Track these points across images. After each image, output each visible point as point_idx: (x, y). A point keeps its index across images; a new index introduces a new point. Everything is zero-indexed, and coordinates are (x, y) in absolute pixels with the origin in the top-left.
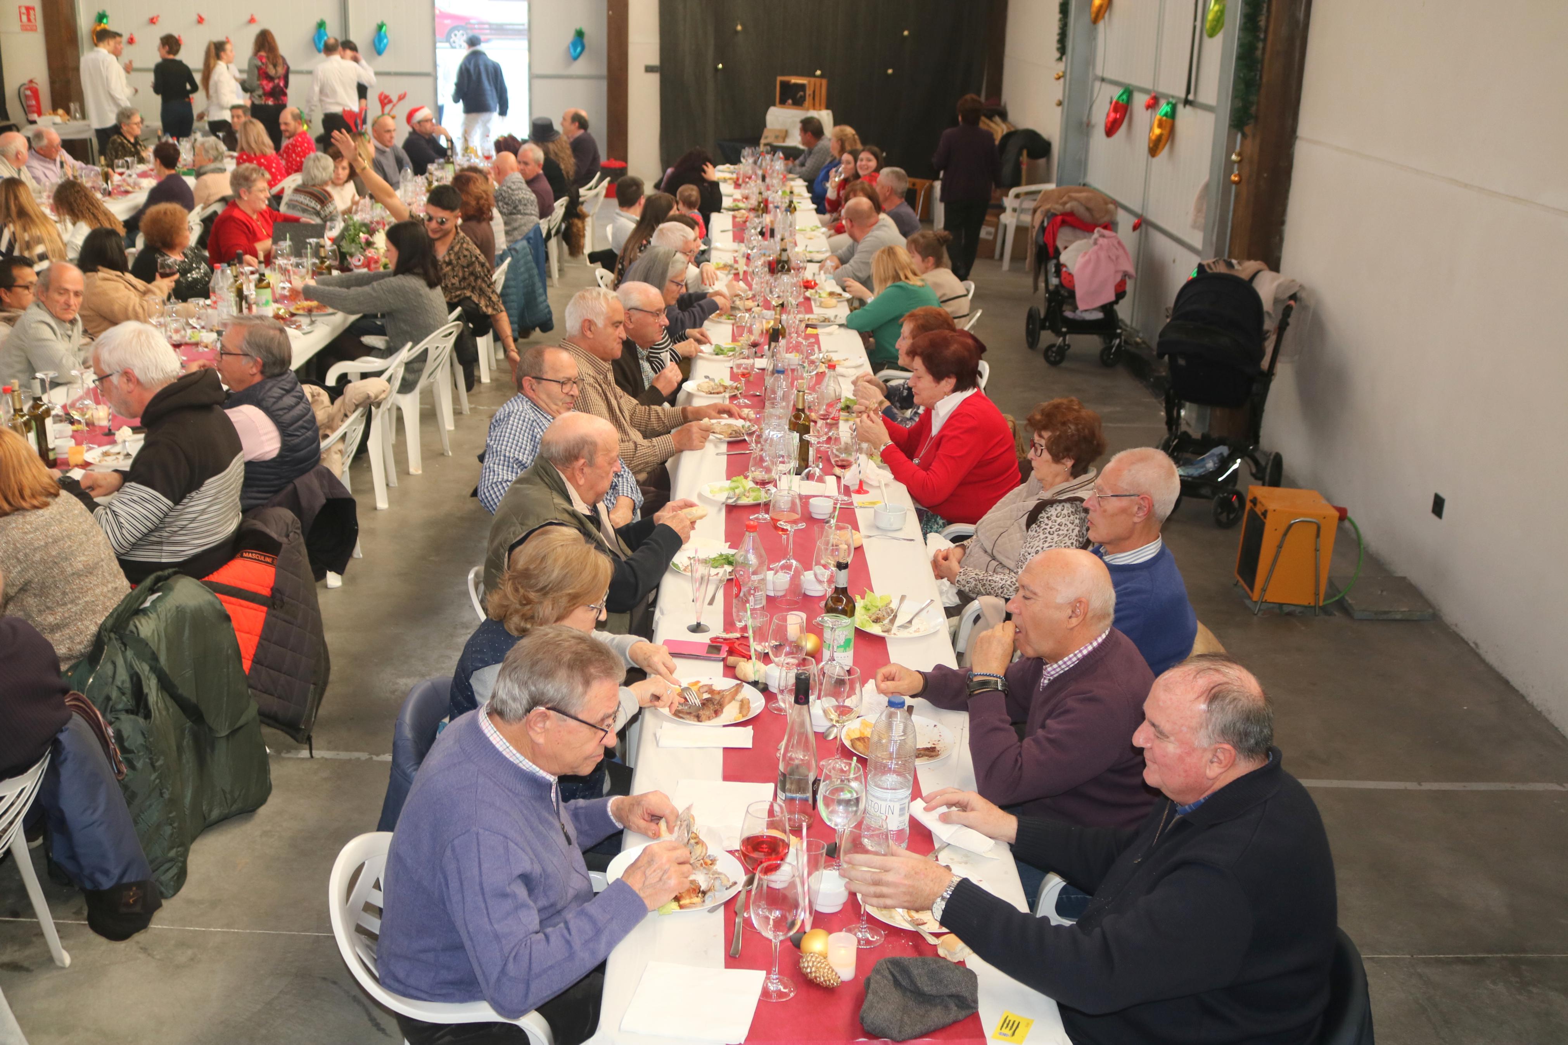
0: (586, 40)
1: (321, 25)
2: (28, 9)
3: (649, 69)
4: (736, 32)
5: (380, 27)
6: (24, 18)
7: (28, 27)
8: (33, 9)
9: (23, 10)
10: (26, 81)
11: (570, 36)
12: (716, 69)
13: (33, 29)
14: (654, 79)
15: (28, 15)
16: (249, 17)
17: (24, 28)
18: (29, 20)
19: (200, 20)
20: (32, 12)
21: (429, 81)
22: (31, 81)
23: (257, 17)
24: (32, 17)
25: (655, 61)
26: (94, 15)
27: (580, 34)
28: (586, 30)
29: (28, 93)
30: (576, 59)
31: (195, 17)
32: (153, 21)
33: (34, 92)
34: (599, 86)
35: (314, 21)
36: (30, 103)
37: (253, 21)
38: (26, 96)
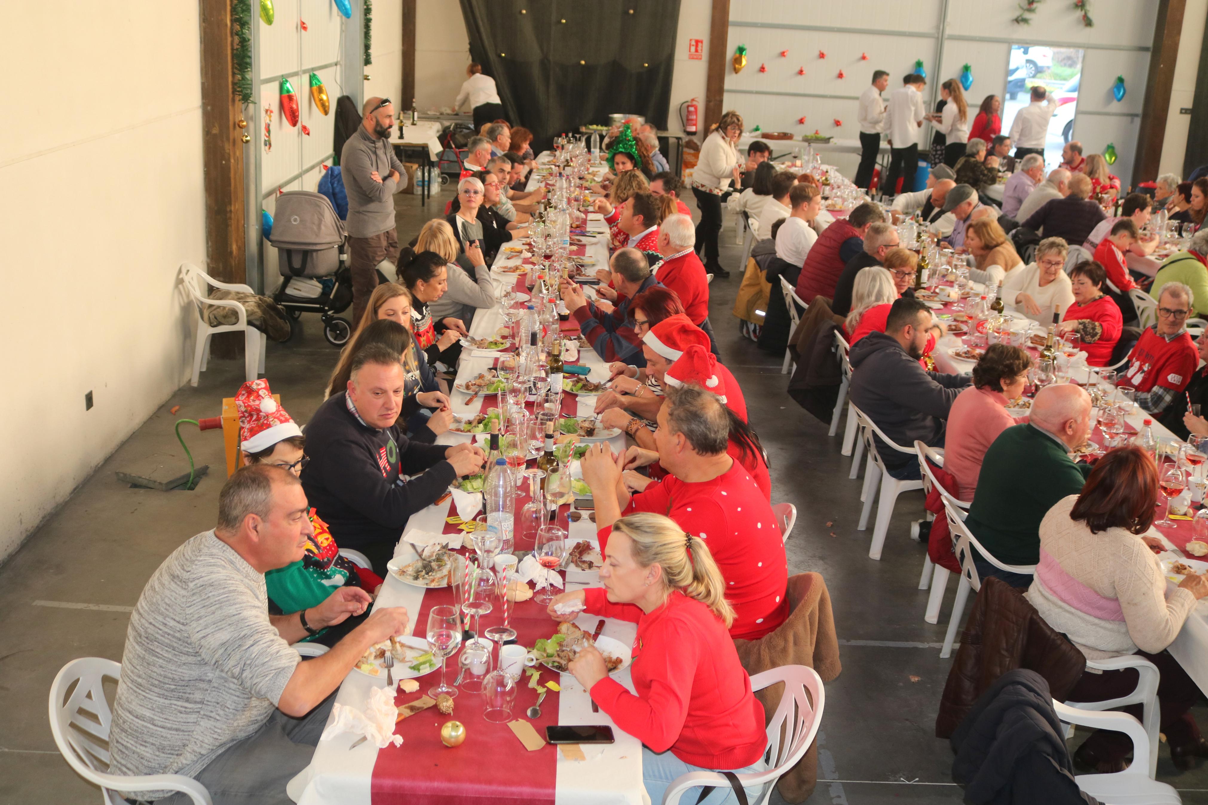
0: (1126, 84)
1: (919, 64)
2: (697, 42)
3: (1184, 111)
5: (966, 68)
6: (693, 49)
7: (695, 56)
8: (702, 42)
9: (693, 43)
10: (689, 99)
11: (1111, 82)
13: (699, 59)
14: (1187, 118)
15: (697, 46)
16: (861, 55)
17: (692, 57)
18: (697, 51)
19: (822, 55)
20: (700, 44)
22: (693, 100)
23: (866, 55)
24: (699, 48)
25: (1189, 105)
26: (736, 47)
27: (1121, 80)
28: (1124, 77)
29: (692, 109)
30: (1119, 100)
31: (818, 53)
32: (783, 54)
33: (696, 108)
34: (1132, 122)
35: (914, 61)
36: (690, 117)
37: (864, 58)
38: (689, 112)
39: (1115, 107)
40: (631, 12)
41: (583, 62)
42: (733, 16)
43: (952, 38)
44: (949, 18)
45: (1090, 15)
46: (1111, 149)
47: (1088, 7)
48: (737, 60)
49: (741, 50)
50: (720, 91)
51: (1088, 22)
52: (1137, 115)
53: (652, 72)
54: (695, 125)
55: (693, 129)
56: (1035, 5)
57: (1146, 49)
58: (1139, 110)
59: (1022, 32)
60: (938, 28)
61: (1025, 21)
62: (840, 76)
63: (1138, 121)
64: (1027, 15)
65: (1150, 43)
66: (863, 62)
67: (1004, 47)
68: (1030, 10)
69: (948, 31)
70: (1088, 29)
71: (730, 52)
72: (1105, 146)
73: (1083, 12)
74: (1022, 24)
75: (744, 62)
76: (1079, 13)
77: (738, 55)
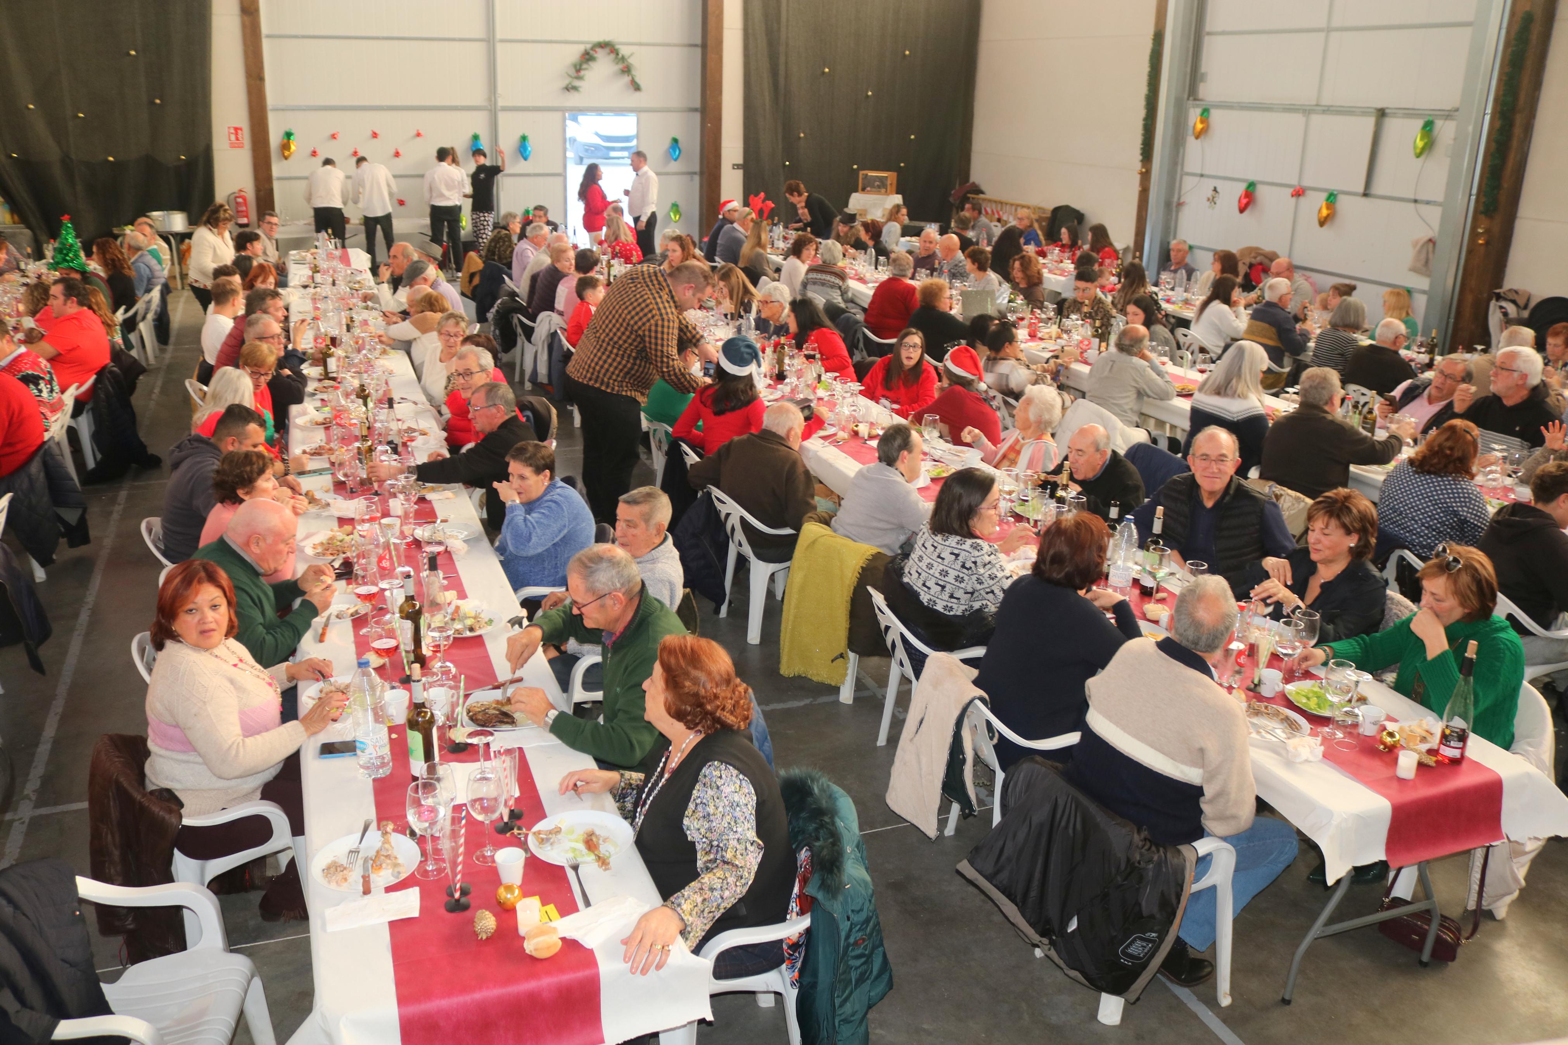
0: (680, 145)
1: (476, 138)
2: (236, 129)
3: (736, 166)
4: (800, 138)
5: (524, 138)
6: (233, 137)
7: (236, 145)
8: (241, 129)
9: (232, 131)
10: (236, 190)
11: (667, 143)
12: (784, 165)
13: (241, 146)
14: (740, 173)
15: (236, 134)
16: (415, 132)
17: (233, 146)
18: (237, 139)
19: (375, 135)
20: (239, 132)
21: (559, 180)
22: (241, 191)
23: (420, 132)
24: (240, 136)
25: (740, 161)
26: (281, 132)
27: (675, 141)
29: (240, 200)
30: (676, 160)
31: (370, 133)
32: (333, 137)
33: (244, 199)
34: (692, 180)
35: (470, 135)
36: (240, 209)
37: (419, 135)
38: (237, 203)
39: (674, 166)
40: (158, 101)
41: (111, 159)
42: (271, 99)
43: (505, 109)
44: (500, 90)
45: (637, 80)
46: (675, 207)
47: (633, 72)
48: (285, 146)
49: (289, 135)
50: (269, 179)
51: (637, 88)
52: (695, 173)
53: (191, 165)
54: (247, 216)
55: (244, 221)
56: (582, 73)
57: (695, 110)
58: (697, 168)
59: (573, 99)
60: (490, 100)
61: (575, 88)
62: (397, 154)
63: (697, 178)
64: (577, 83)
65: (698, 105)
66: (418, 139)
67: (558, 115)
68: (579, 78)
69: (501, 103)
70: (638, 94)
71: (275, 139)
72: (669, 205)
73: (630, 78)
74: (573, 92)
75: (293, 147)
76: (626, 79)
77: (285, 140)
